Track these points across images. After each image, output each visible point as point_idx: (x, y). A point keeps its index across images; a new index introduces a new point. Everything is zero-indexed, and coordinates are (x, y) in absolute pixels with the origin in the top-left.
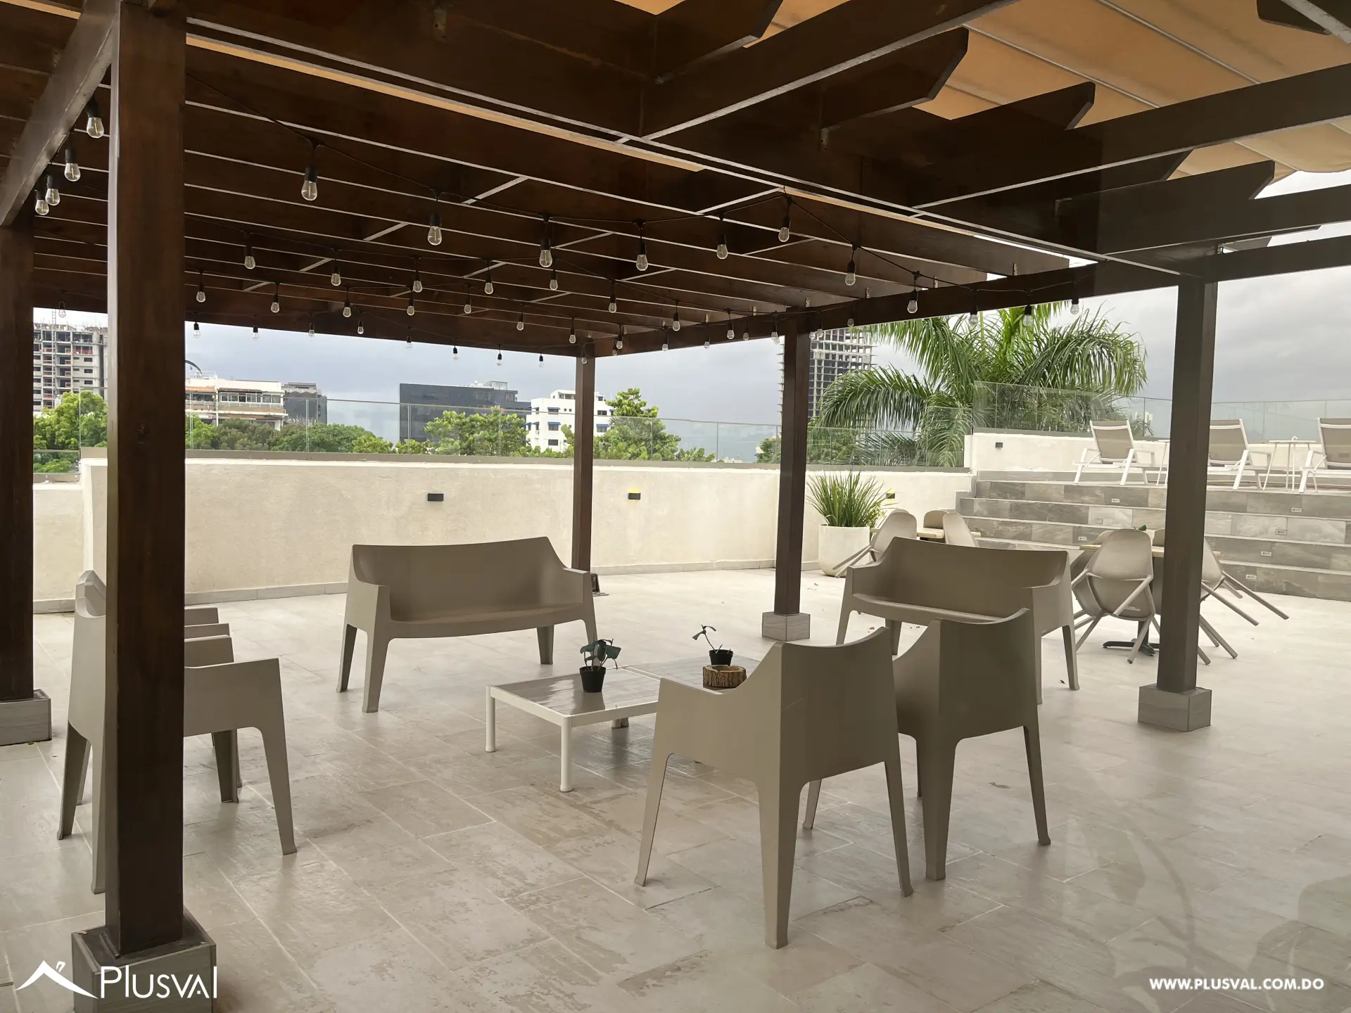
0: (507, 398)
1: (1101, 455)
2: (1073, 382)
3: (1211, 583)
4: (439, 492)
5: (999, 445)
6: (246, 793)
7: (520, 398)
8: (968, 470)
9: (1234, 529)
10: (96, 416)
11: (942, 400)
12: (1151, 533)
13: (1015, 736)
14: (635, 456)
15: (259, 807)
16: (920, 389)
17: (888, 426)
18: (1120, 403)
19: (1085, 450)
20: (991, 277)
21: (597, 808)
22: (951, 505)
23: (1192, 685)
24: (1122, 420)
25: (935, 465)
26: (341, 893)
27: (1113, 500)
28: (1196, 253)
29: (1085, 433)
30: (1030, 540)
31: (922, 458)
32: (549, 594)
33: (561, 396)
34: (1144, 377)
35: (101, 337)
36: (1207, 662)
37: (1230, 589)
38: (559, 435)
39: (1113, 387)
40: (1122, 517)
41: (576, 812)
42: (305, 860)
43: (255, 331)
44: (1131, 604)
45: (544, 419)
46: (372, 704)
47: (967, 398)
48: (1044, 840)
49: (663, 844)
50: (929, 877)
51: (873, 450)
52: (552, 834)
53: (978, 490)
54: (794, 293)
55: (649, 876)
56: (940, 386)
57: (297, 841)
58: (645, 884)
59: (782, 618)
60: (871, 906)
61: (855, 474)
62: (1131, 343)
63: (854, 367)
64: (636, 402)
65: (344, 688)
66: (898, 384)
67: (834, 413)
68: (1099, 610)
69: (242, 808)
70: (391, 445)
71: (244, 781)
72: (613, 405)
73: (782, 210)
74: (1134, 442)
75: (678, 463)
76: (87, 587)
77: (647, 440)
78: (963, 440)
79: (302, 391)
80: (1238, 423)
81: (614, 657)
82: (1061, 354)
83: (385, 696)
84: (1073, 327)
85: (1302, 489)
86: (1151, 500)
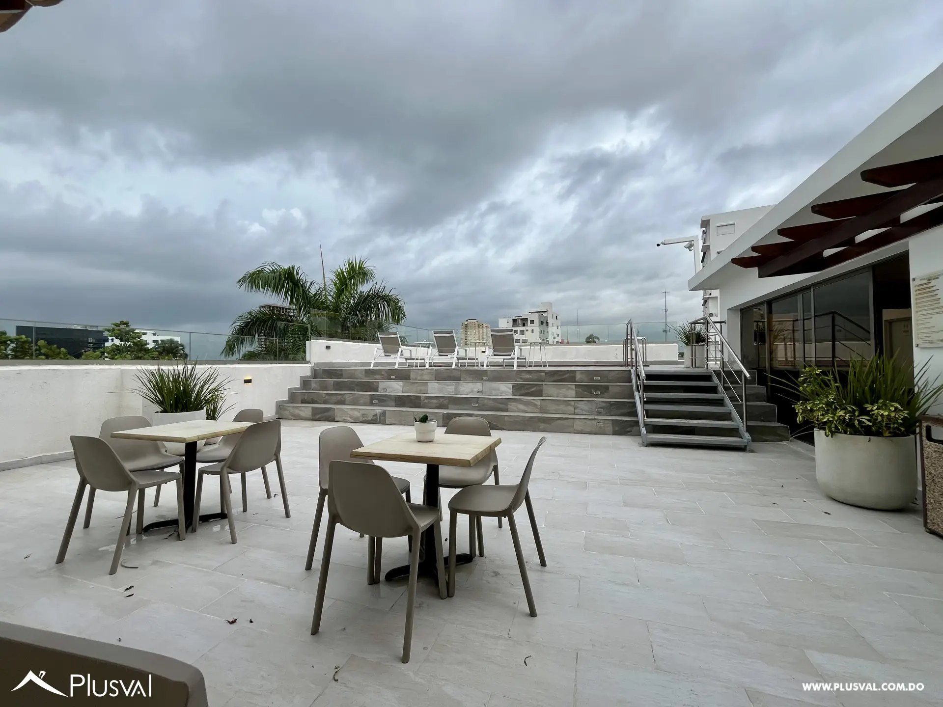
1: (385, 352)
5: (328, 347)
8: (308, 362)
18: (394, 327)
19: (376, 351)
22: (298, 384)
27: (392, 377)
29: (376, 341)
34: (405, 315)
40: (397, 387)
53: (314, 374)
74: (401, 346)
78: (306, 344)
80: (452, 333)
82: (365, 303)
84: (371, 290)
85: (485, 367)
86: (412, 376)
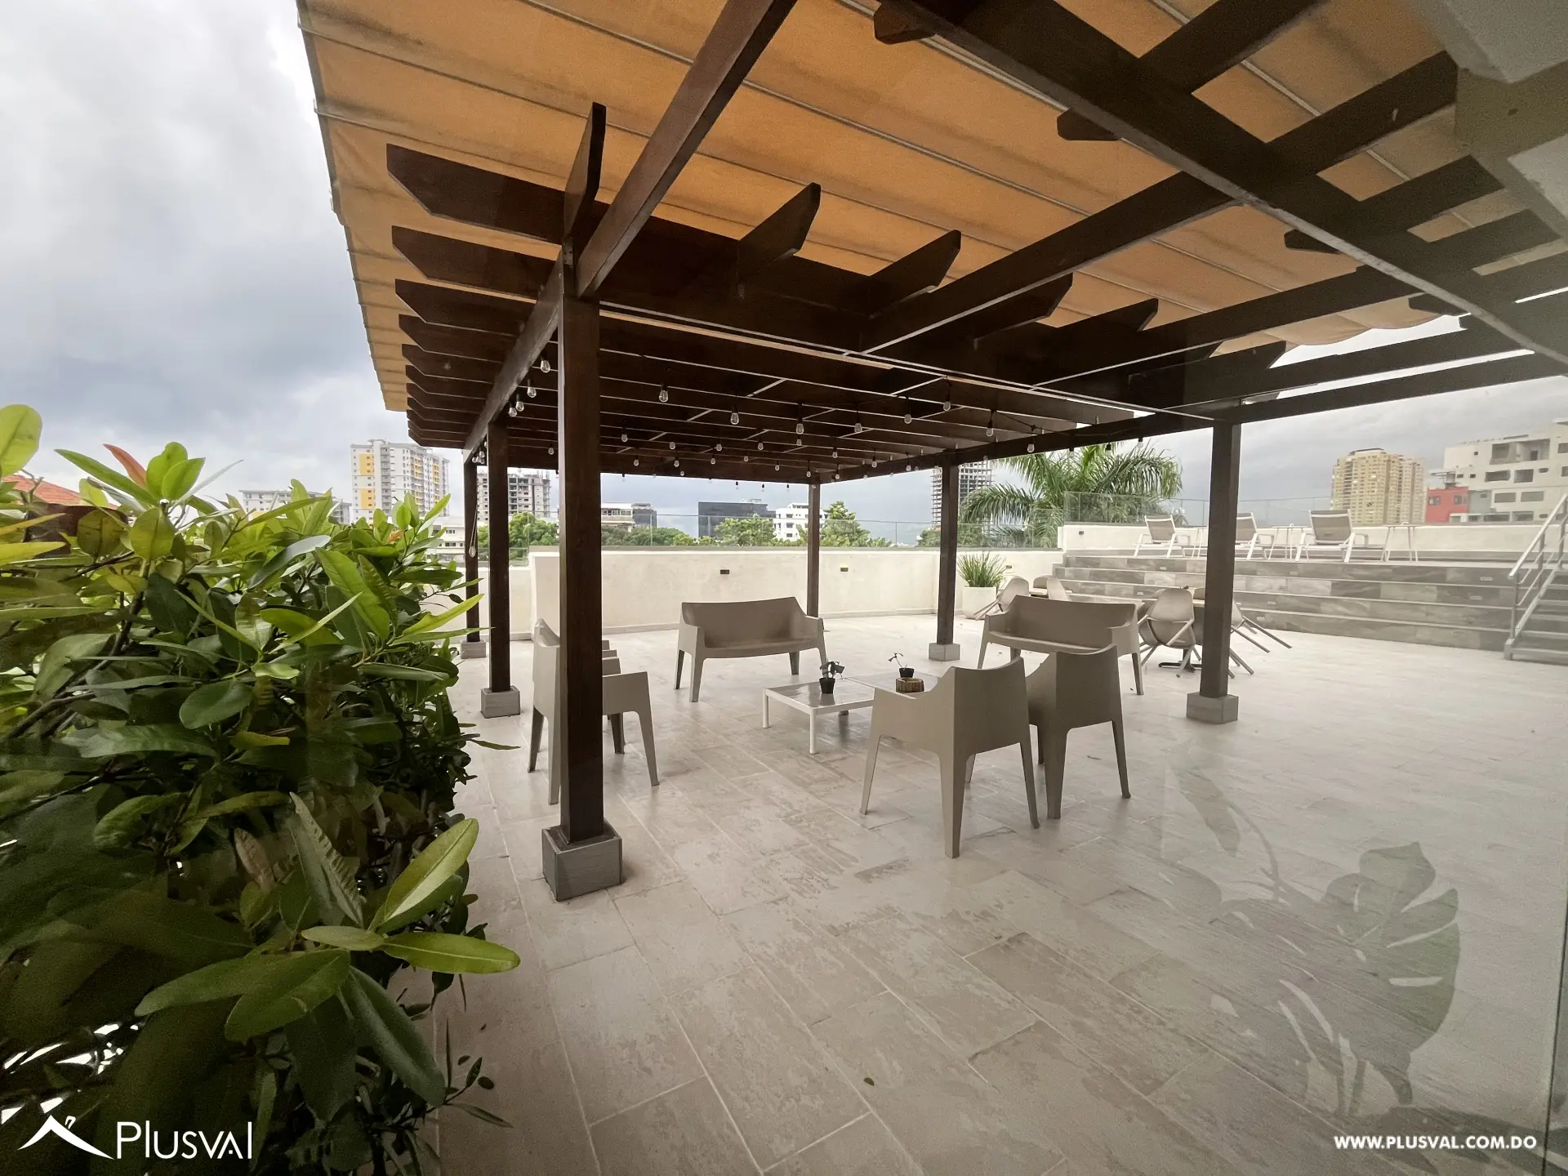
0: (762, 510)
1: (1153, 539)
2: (1130, 490)
3: (1236, 624)
4: (727, 569)
5: (1081, 533)
6: (627, 749)
7: (769, 509)
8: (1060, 549)
9: (1248, 587)
10: (532, 526)
11: (1042, 505)
12: (1192, 591)
13: (1107, 726)
14: (842, 543)
15: (637, 758)
16: (1026, 498)
17: (1006, 521)
18: (1164, 504)
19: (1141, 535)
20: (1080, 426)
21: (833, 765)
22: (1050, 573)
23: (1225, 694)
24: (1166, 515)
25: (1038, 546)
26: (686, 810)
27: (1161, 568)
28: (1225, 405)
29: (1142, 523)
30: (1104, 595)
31: (1029, 542)
32: (796, 633)
33: (794, 506)
34: (1181, 486)
35: (533, 480)
36: (1233, 677)
37: (1247, 628)
38: (794, 531)
39: (1159, 492)
40: (1168, 579)
41: (820, 767)
42: (664, 790)
43: (623, 476)
44: (1179, 639)
45: (784, 521)
46: (695, 698)
47: (1059, 502)
48: (1126, 795)
49: (876, 789)
50: (1049, 817)
51: (996, 537)
52: (807, 781)
53: (1067, 563)
54: (948, 441)
55: (869, 808)
56: (1040, 495)
57: (659, 778)
58: (866, 813)
59: (941, 647)
60: (1012, 834)
61: (986, 553)
62: (1172, 463)
63: (980, 484)
64: (842, 509)
65: (678, 687)
66: (1012, 495)
67: (970, 513)
68: (1158, 641)
69: (626, 758)
70: (695, 540)
71: (626, 741)
72: (827, 511)
73: (945, 391)
74: (1175, 529)
75: (869, 547)
76: (541, 629)
77: (849, 534)
78: (1057, 530)
79: (643, 508)
80: (1250, 515)
81: (841, 672)
82: (1123, 472)
83: (702, 693)
84: (1132, 453)
85: (1298, 559)
86: (1189, 568)
